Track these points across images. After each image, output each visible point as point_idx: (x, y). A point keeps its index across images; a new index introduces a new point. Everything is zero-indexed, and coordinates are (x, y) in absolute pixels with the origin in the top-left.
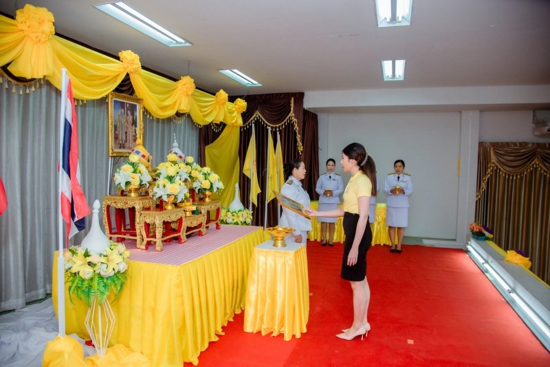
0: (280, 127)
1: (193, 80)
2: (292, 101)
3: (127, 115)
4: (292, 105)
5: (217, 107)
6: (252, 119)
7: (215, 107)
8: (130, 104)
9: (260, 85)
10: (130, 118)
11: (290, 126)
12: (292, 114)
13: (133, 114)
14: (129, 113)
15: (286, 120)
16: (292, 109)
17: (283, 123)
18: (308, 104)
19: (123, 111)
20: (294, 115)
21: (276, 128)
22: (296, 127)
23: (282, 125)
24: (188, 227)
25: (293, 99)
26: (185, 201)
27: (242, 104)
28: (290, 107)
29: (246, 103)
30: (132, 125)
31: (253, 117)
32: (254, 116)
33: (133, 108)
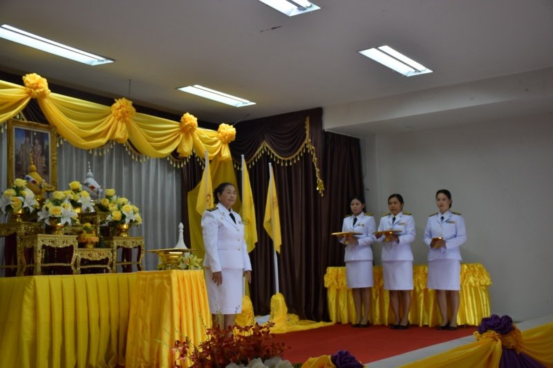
0: (293, 159)
1: (130, 103)
2: (307, 123)
3: (34, 144)
4: (307, 127)
5: (182, 136)
6: (258, 152)
7: (179, 136)
8: (37, 132)
9: (254, 104)
10: (39, 148)
11: (307, 156)
12: (308, 140)
13: (42, 143)
14: (37, 141)
15: (300, 149)
16: (307, 132)
17: (297, 153)
18: (329, 125)
19: (28, 139)
20: (310, 140)
21: (288, 162)
22: (315, 159)
23: (297, 157)
24: (83, 260)
25: (308, 119)
26: (85, 232)
27: (228, 130)
28: (305, 130)
29: (234, 129)
30: (41, 155)
31: (259, 150)
32: (261, 147)
33: (42, 137)
